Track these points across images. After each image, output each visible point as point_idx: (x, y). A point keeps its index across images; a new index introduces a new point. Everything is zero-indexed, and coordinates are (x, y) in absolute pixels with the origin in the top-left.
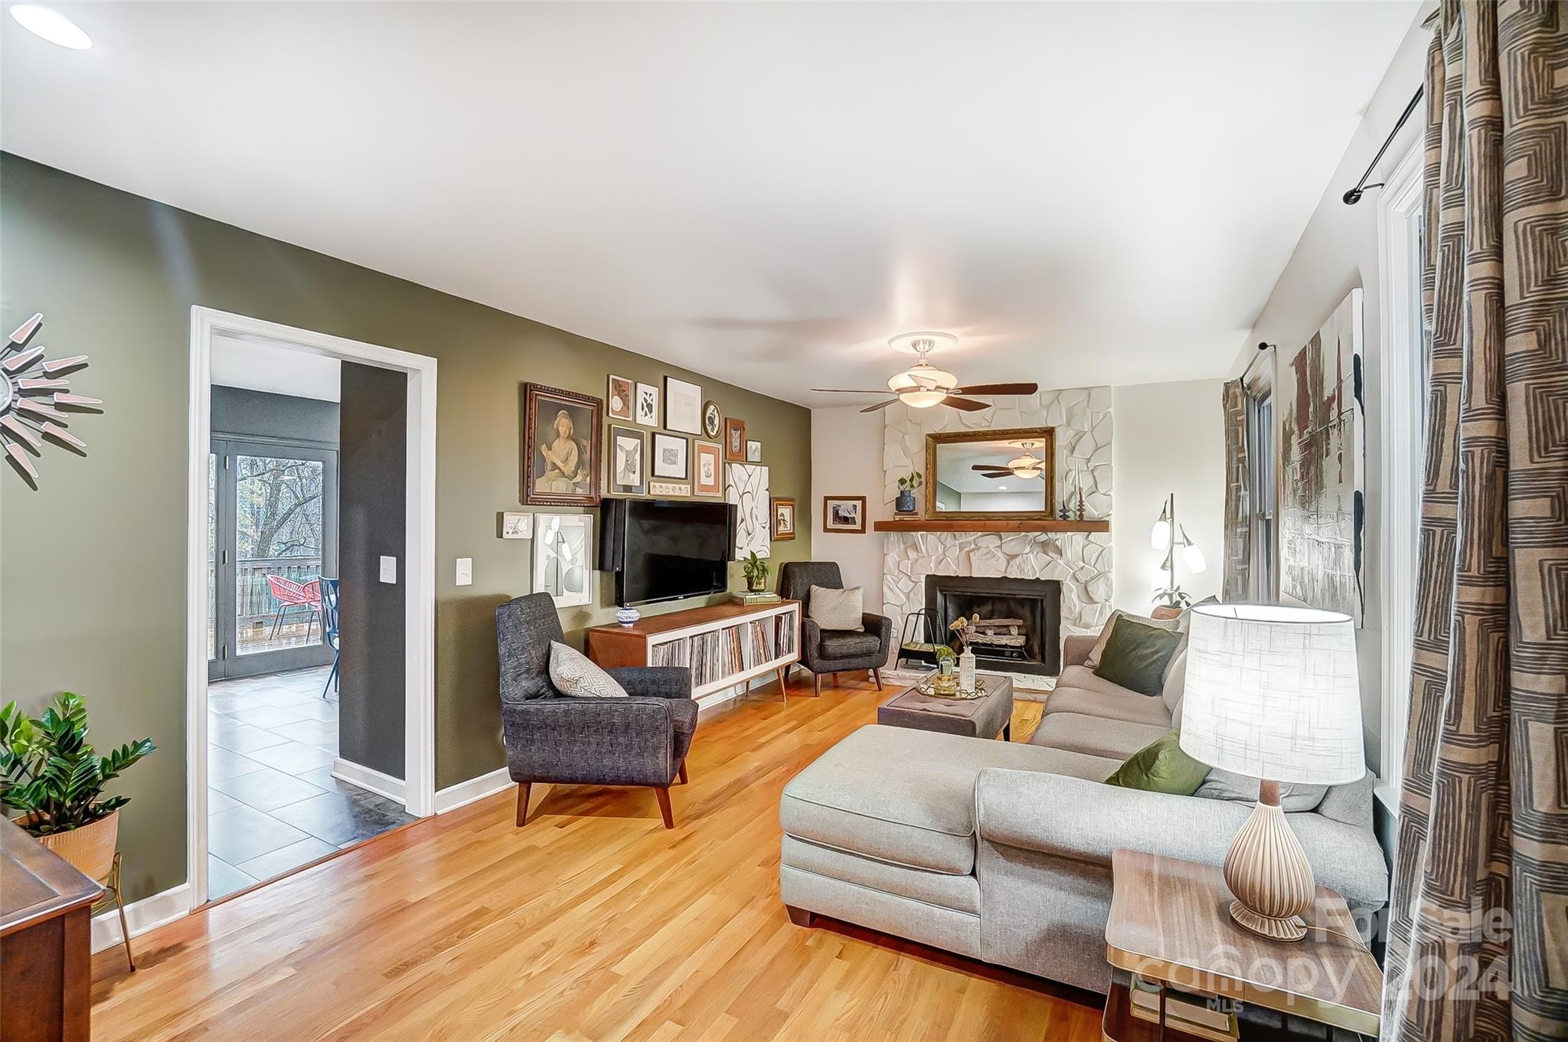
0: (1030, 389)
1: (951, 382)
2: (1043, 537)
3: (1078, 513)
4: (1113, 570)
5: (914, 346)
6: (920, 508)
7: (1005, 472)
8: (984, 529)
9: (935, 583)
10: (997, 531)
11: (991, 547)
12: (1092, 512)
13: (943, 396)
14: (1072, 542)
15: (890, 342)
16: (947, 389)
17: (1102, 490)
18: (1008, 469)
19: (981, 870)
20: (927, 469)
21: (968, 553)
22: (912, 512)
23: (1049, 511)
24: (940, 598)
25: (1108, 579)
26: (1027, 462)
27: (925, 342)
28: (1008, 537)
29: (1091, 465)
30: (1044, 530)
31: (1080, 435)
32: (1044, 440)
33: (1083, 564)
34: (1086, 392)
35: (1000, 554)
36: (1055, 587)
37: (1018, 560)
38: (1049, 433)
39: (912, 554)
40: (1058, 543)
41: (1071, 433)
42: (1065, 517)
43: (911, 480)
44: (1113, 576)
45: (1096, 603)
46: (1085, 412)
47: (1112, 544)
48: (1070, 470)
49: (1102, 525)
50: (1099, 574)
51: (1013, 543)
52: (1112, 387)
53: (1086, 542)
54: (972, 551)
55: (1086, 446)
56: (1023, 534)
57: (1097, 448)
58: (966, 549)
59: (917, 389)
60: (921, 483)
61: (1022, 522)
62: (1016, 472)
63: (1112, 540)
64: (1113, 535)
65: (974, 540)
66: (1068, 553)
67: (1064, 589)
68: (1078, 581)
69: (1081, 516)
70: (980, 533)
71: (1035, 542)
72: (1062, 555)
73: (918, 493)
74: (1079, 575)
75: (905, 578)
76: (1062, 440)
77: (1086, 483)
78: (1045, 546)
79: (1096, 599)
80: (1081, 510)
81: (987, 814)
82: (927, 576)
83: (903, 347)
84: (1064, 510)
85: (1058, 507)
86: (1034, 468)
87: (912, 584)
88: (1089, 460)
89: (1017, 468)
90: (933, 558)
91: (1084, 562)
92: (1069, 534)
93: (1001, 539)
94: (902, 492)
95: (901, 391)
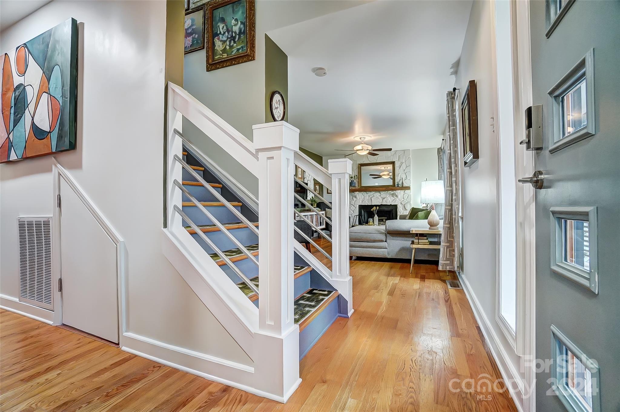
0: (390, 150)
1: (370, 148)
2: (392, 192)
3: (402, 185)
4: (411, 201)
5: (360, 139)
6: (357, 185)
7: (380, 177)
8: (376, 191)
9: (361, 207)
10: (379, 191)
11: (378, 196)
12: (405, 185)
13: (368, 151)
14: (400, 193)
15: (354, 138)
16: (369, 150)
17: (408, 179)
18: (380, 175)
19: (388, 241)
20: (358, 174)
21: (371, 198)
22: (354, 186)
23: (394, 185)
24: (363, 212)
25: (410, 203)
26: (386, 173)
27: (363, 138)
28: (382, 193)
29: (405, 172)
30: (392, 190)
31: (402, 163)
32: (392, 165)
33: (403, 199)
34: (403, 151)
35: (380, 198)
36: (396, 206)
37: (385, 199)
38: (393, 163)
39: (355, 199)
40: (396, 194)
41: (399, 163)
42: (398, 186)
43: (354, 177)
44: (412, 202)
45: (407, 210)
46: (403, 156)
47: (411, 193)
48: (399, 173)
49: (408, 188)
50: (408, 202)
51: (384, 194)
52: (410, 149)
53: (404, 193)
54: (372, 197)
55: (404, 166)
56: (387, 192)
57: (407, 167)
58: (371, 197)
59: (362, 150)
60: (357, 178)
61: (386, 188)
62: (383, 176)
63: (411, 192)
64: (411, 191)
65: (373, 194)
66: (399, 196)
67: (398, 207)
68: (402, 204)
69: (403, 185)
70: (374, 192)
71: (390, 194)
72: (397, 197)
73: (356, 181)
74: (402, 203)
75: (353, 206)
76: (397, 165)
77: (404, 177)
78: (393, 195)
79: (407, 209)
80: (403, 184)
81: (389, 227)
82: (359, 205)
83: (358, 139)
84: (398, 184)
85: (396, 184)
86: (388, 175)
87: (355, 208)
88: (405, 170)
89: (383, 175)
90: (361, 200)
91: (404, 199)
92: (399, 191)
93: (380, 193)
94: (351, 181)
95: (357, 150)
